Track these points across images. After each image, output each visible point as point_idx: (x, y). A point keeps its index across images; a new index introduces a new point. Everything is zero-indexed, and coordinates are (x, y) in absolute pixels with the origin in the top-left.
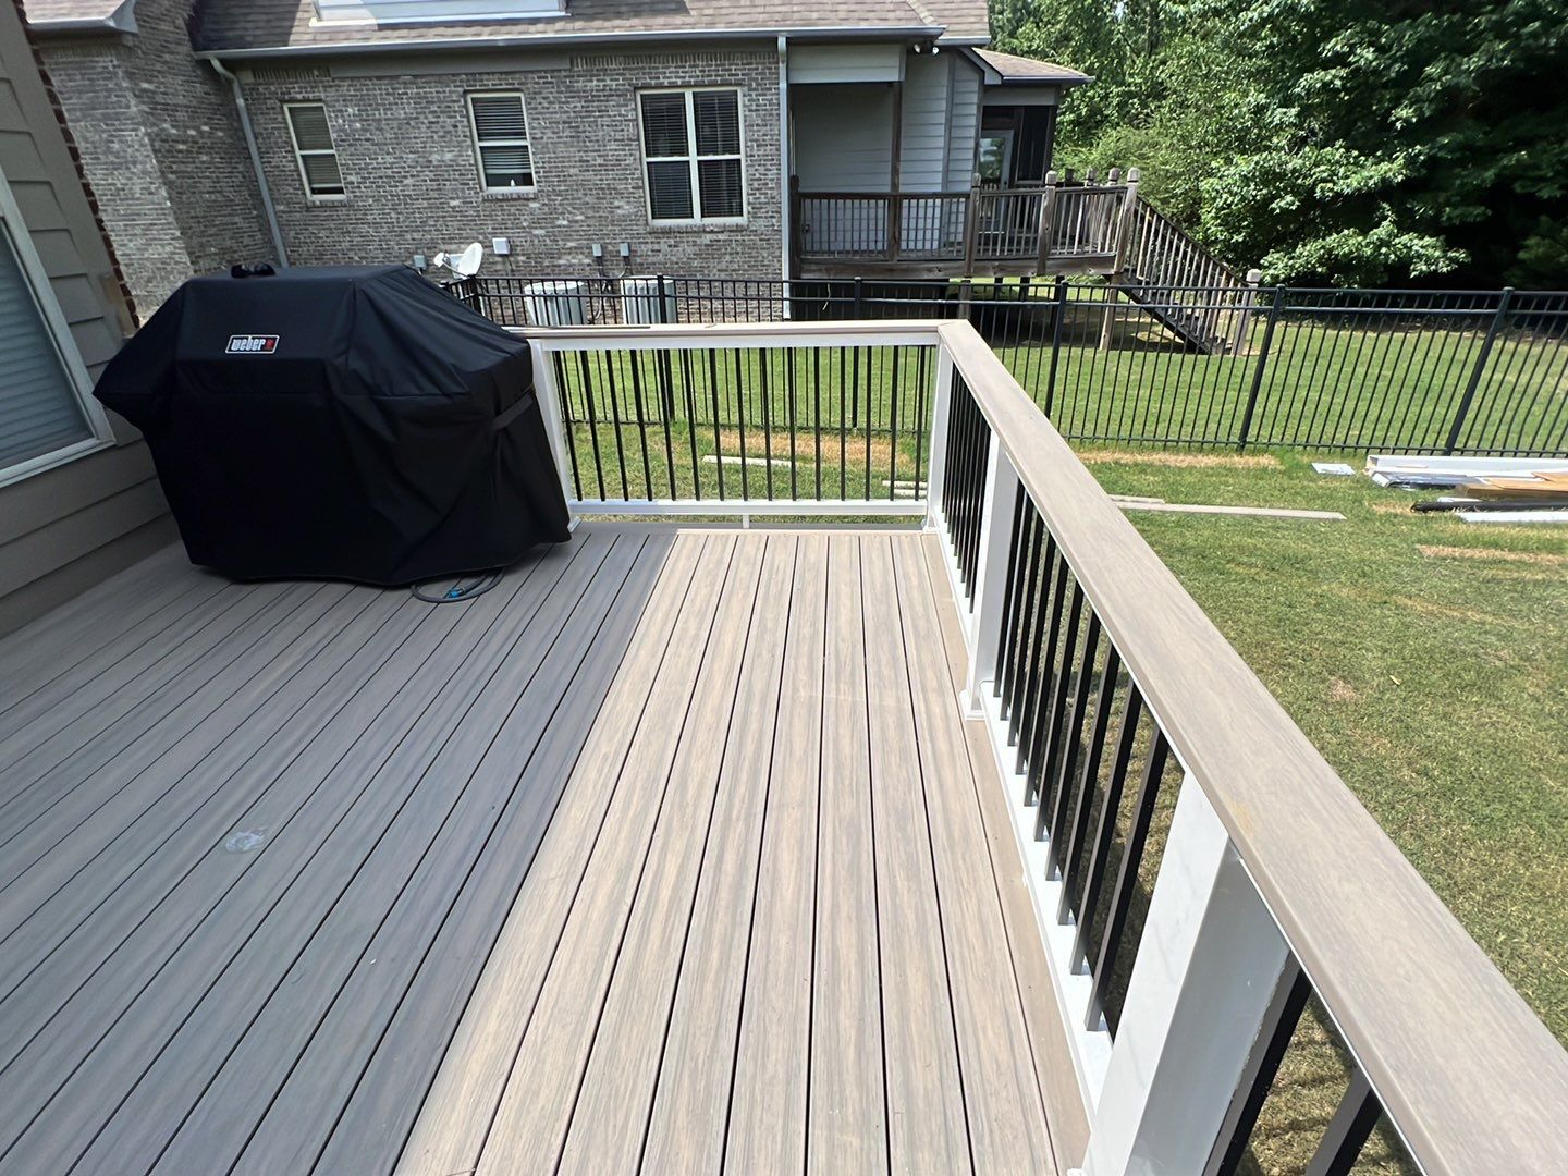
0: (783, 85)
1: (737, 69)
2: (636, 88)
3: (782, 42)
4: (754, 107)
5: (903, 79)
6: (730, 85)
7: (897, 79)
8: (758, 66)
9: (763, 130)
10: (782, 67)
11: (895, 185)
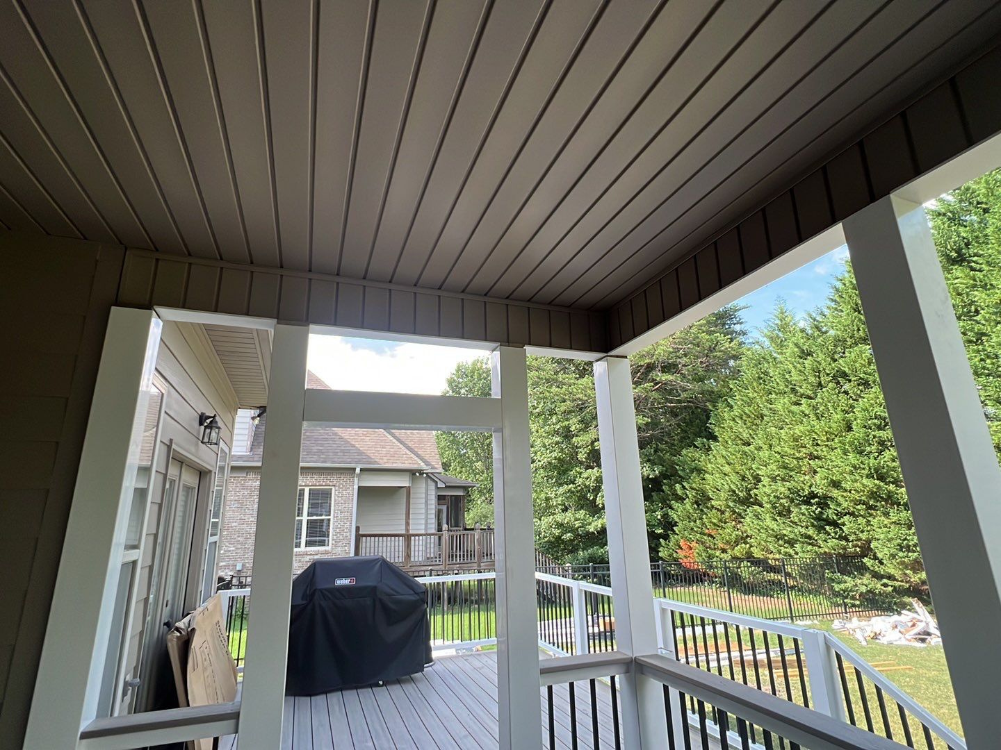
0: (356, 487)
1: (334, 479)
3: (358, 471)
4: (340, 495)
6: (329, 486)
7: (409, 485)
8: (344, 480)
9: (344, 505)
10: (356, 479)
11: (407, 530)
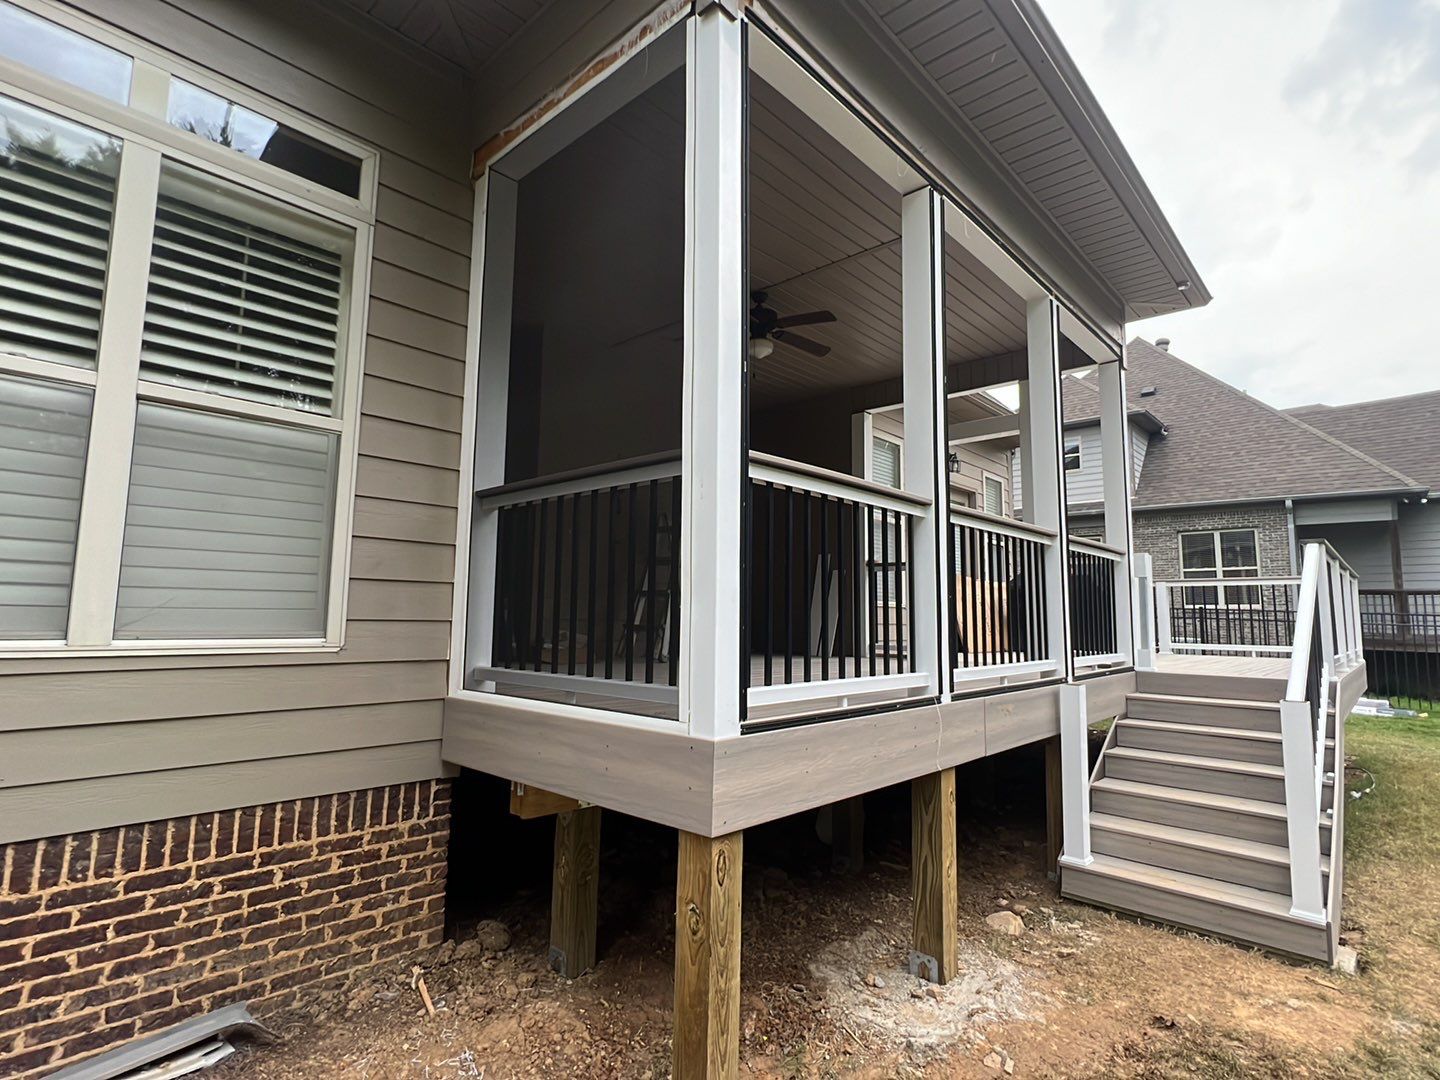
0: (1291, 526)
1: (1254, 519)
2: (1179, 532)
3: (1289, 503)
4: (1268, 539)
5: (1396, 518)
6: (1249, 527)
7: (1390, 519)
8: (1270, 518)
9: (1275, 552)
10: (1290, 517)
11: (1399, 585)
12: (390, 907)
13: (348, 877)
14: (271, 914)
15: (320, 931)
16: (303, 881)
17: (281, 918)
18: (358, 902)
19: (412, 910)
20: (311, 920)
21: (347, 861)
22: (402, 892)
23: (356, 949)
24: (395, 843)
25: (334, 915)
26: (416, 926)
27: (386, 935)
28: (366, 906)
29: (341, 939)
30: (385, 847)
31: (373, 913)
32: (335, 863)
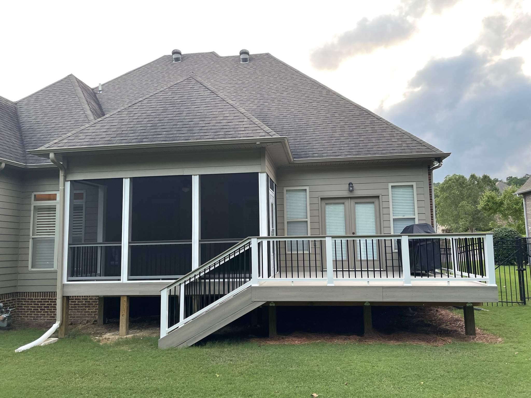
12: (92, 310)
13: (86, 304)
14: (76, 307)
15: (82, 311)
16: (80, 303)
17: (77, 308)
18: (87, 308)
19: (95, 312)
20: (81, 309)
21: (86, 302)
22: (94, 309)
23: (87, 315)
24: (93, 301)
25: (84, 309)
26: (96, 315)
27: (91, 315)
28: (89, 309)
29: (85, 313)
30: (91, 301)
31: (89, 311)
32: (84, 302)
